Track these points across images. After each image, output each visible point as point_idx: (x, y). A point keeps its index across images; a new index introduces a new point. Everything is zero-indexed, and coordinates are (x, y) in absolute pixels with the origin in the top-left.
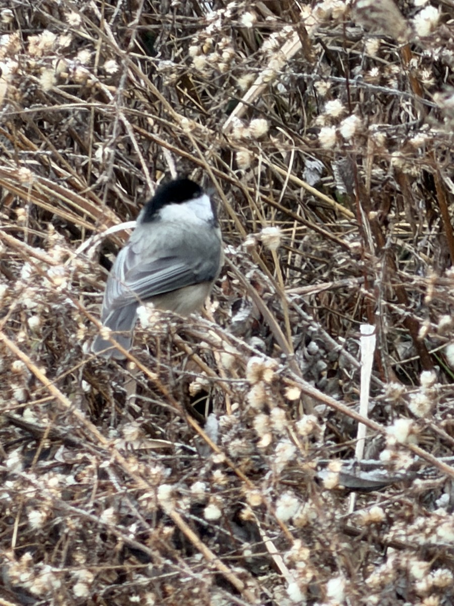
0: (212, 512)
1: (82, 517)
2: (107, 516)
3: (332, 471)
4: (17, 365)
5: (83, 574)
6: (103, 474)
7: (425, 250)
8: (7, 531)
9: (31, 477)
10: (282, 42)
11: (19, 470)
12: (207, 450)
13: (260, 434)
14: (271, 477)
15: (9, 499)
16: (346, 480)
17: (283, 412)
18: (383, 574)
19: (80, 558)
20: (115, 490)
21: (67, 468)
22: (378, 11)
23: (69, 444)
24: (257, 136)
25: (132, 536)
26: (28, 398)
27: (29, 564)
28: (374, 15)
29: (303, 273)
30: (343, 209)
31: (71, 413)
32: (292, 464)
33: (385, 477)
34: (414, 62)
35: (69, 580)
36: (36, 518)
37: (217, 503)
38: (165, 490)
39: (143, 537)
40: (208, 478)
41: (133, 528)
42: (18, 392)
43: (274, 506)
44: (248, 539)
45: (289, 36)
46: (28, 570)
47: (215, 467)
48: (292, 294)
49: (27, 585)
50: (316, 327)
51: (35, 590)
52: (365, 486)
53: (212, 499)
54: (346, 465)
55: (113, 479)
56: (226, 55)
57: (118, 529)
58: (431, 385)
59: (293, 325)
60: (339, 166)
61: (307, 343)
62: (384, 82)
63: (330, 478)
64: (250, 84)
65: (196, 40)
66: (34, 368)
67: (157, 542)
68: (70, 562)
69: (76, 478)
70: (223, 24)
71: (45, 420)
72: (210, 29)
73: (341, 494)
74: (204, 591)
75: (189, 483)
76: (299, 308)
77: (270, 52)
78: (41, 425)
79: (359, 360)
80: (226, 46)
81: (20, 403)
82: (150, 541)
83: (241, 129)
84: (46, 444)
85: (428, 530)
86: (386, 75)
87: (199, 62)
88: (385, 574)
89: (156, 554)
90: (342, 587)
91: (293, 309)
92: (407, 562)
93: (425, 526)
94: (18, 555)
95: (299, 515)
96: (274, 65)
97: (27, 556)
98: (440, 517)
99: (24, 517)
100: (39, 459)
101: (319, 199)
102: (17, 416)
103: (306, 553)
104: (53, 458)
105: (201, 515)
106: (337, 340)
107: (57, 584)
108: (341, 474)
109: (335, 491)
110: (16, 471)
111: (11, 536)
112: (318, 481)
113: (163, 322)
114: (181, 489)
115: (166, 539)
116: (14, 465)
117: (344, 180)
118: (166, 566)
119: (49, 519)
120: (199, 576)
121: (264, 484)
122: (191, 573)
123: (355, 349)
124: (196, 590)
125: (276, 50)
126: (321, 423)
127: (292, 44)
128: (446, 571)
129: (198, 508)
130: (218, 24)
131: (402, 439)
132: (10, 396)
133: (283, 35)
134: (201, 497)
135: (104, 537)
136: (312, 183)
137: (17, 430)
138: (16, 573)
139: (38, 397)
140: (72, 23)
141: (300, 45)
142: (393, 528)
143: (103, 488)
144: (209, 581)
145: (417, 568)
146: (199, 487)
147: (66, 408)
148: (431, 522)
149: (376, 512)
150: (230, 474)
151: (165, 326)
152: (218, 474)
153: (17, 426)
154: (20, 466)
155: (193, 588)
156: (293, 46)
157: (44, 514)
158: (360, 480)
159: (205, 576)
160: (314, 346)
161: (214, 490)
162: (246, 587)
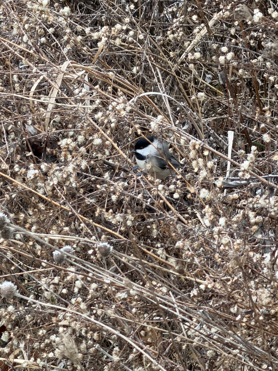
0: (176, 196)
1: (131, 196)
2: (140, 196)
3: (220, 181)
4: (107, 143)
5: (130, 217)
6: (138, 181)
7: (249, 107)
8: (103, 202)
9: (112, 182)
10: (200, 30)
11: (108, 179)
12: (175, 173)
13: (194, 167)
14: (198, 183)
15: (105, 190)
16: (224, 185)
17: (202, 160)
18: (237, 217)
19: (129, 211)
20: (143, 187)
21: (124, 179)
22: (243, 12)
23: (125, 171)
24: (196, 58)
25: (148, 203)
26: (111, 155)
27: (112, 213)
28: (241, 13)
29: (205, 115)
30: (219, 92)
31: (126, 160)
32: (205, 178)
33: (238, 184)
34: (248, 37)
35: (125, 219)
36: (114, 198)
37: (178, 192)
38: (161, 187)
39: (153, 204)
40: (175, 184)
41: (149, 200)
42: (107, 153)
43: (199, 194)
44: (189, 205)
45: (203, 28)
46: (111, 215)
47: (177, 180)
48: (204, 120)
49: (111, 220)
50: (212, 131)
51: (113, 222)
52: (231, 186)
53: (176, 191)
54: (224, 179)
55: (142, 183)
56: (180, 34)
57: (144, 201)
58: (255, 151)
59: (204, 131)
60: (221, 74)
61: (209, 137)
62: (237, 44)
63: (219, 183)
64: (189, 45)
65: (169, 29)
66: (114, 144)
67: (157, 205)
68: (126, 213)
69: (128, 183)
70: (179, 23)
71: (117, 163)
72: (174, 25)
73: (222, 189)
74: (174, 223)
75: (168, 186)
76: (206, 125)
77: (196, 34)
78: (115, 164)
79: (228, 143)
80: (181, 31)
81: (108, 156)
82: (155, 205)
83: (191, 56)
84: (117, 171)
85: (253, 203)
86: (238, 41)
87: (171, 37)
88: (239, 218)
89: (157, 209)
90: (224, 221)
91: (204, 125)
92: (248, 212)
93: (252, 201)
94: (107, 210)
95: (207, 196)
96: (198, 38)
97: (111, 211)
98: (258, 198)
99: (110, 196)
100: (115, 176)
101: (211, 88)
102: (106, 161)
103: (210, 210)
104: (119, 176)
105: (172, 197)
106: (220, 136)
107: (122, 220)
108: (223, 182)
109: (220, 188)
110: (107, 180)
111: (104, 203)
112: (214, 185)
113: (159, 128)
114: (166, 187)
115: (161, 205)
116: (107, 178)
117: (222, 79)
118: (161, 214)
119: (119, 197)
120: (173, 217)
121: (195, 186)
122: (170, 216)
123: (226, 140)
124: (171, 223)
125: (198, 32)
126: (215, 164)
127: (204, 31)
128: (260, 217)
129: (171, 194)
130: (177, 23)
131: (246, 168)
132: (104, 154)
133: (201, 27)
134: (173, 190)
135: (137, 204)
136: (209, 82)
137: (107, 166)
138: (107, 216)
139: (114, 154)
140: (126, 22)
141: (207, 31)
142: (241, 202)
143: (138, 187)
144: (176, 219)
145: (251, 214)
146: (172, 187)
147: (124, 158)
148: (255, 200)
149: (235, 196)
150: (183, 182)
151: (160, 129)
152: (178, 182)
153: (107, 164)
154: (109, 178)
155: (170, 222)
156: (204, 32)
157: (117, 196)
158: (229, 184)
159: (175, 217)
160: (211, 138)
161: (177, 188)
162: (188, 223)
